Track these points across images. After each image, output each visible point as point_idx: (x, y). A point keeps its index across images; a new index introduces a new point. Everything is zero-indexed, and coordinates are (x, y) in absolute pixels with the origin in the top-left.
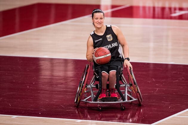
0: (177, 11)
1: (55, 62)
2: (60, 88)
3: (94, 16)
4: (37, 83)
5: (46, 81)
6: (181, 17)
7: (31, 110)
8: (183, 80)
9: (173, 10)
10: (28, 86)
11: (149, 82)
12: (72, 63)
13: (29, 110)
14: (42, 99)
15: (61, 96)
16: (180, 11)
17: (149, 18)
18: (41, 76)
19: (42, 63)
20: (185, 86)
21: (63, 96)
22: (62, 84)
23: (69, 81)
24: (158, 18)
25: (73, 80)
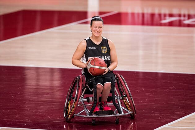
0: (167, 18)
1: (41, 71)
2: (46, 98)
3: (93, 24)
4: (22, 93)
5: (32, 91)
6: (171, 24)
7: (16, 122)
8: (174, 89)
9: (162, 16)
10: (13, 97)
11: (139, 91)
12: (58, 72)
13: (14, 121)
14: (28, 109)
15: (47, 107)
16: (170, 17)
17: (138, 24)
18: (27, 86)
19: (27, 72)
20: (176, 95)
21: (49, 107)
22: (48, 94)
23: (55, 90)
24: (148, 25)
25: (60, 90)
